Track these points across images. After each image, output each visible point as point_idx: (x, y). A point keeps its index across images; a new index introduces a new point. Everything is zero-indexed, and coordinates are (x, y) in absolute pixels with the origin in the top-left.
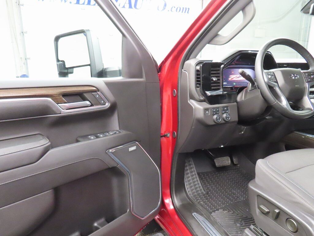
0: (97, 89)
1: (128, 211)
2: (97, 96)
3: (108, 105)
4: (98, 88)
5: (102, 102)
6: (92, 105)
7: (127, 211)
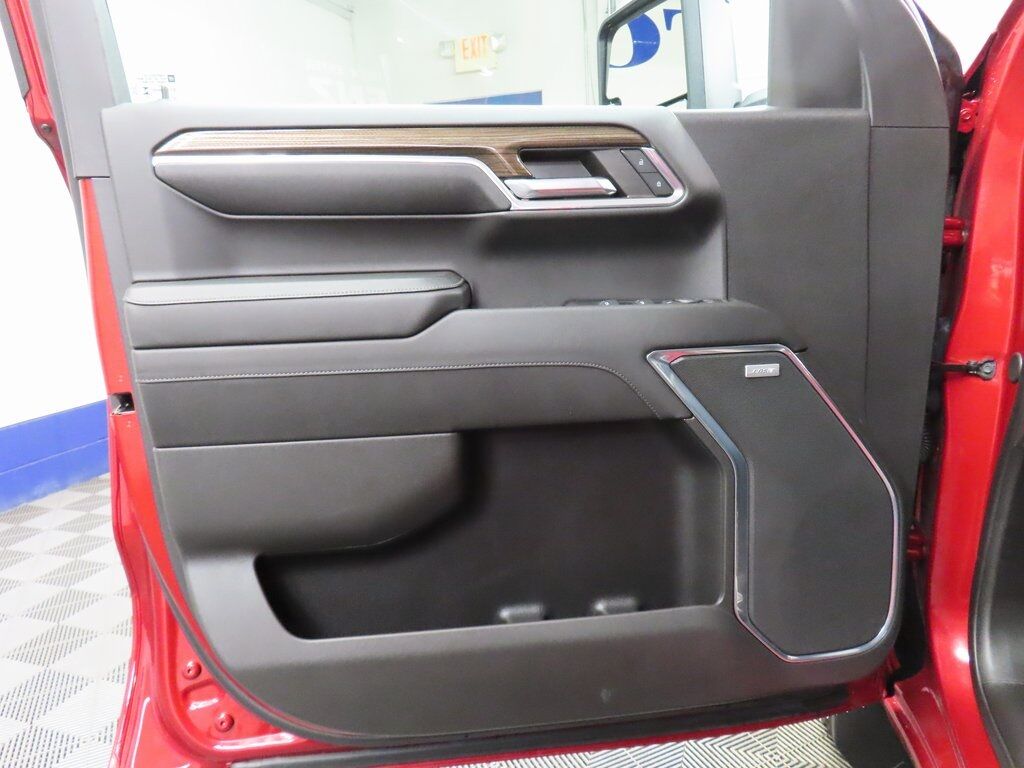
0: (643, 136)
1: (720, 601)
2: (641, 163)
3: (678, 196)
4: (646, 135)
5: (659, 184)
6: (619, 194)
7: (716, 601)
